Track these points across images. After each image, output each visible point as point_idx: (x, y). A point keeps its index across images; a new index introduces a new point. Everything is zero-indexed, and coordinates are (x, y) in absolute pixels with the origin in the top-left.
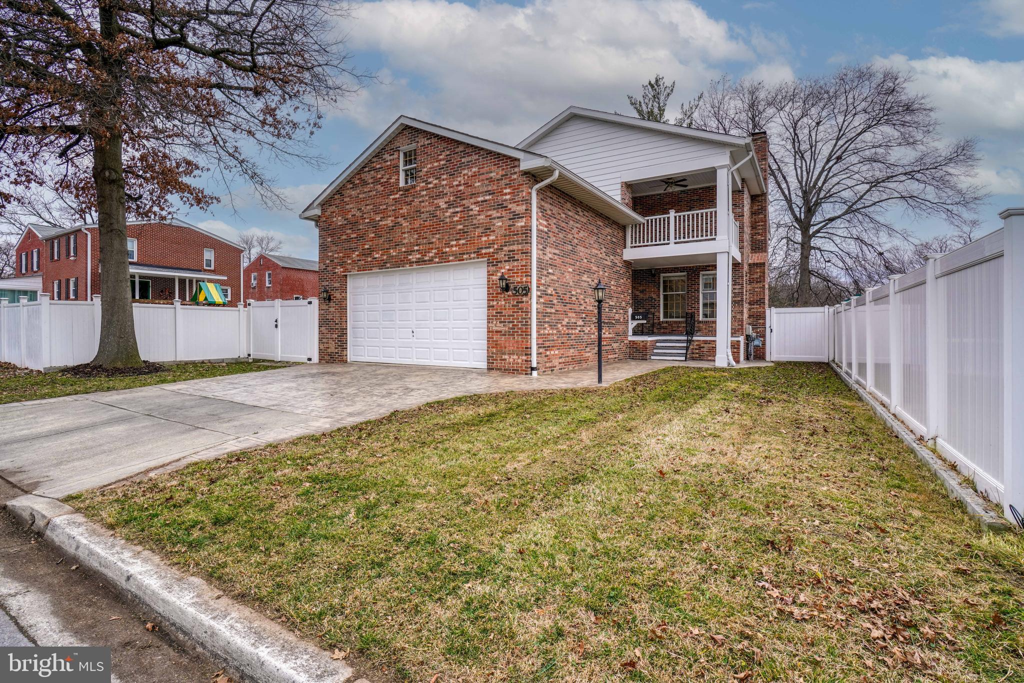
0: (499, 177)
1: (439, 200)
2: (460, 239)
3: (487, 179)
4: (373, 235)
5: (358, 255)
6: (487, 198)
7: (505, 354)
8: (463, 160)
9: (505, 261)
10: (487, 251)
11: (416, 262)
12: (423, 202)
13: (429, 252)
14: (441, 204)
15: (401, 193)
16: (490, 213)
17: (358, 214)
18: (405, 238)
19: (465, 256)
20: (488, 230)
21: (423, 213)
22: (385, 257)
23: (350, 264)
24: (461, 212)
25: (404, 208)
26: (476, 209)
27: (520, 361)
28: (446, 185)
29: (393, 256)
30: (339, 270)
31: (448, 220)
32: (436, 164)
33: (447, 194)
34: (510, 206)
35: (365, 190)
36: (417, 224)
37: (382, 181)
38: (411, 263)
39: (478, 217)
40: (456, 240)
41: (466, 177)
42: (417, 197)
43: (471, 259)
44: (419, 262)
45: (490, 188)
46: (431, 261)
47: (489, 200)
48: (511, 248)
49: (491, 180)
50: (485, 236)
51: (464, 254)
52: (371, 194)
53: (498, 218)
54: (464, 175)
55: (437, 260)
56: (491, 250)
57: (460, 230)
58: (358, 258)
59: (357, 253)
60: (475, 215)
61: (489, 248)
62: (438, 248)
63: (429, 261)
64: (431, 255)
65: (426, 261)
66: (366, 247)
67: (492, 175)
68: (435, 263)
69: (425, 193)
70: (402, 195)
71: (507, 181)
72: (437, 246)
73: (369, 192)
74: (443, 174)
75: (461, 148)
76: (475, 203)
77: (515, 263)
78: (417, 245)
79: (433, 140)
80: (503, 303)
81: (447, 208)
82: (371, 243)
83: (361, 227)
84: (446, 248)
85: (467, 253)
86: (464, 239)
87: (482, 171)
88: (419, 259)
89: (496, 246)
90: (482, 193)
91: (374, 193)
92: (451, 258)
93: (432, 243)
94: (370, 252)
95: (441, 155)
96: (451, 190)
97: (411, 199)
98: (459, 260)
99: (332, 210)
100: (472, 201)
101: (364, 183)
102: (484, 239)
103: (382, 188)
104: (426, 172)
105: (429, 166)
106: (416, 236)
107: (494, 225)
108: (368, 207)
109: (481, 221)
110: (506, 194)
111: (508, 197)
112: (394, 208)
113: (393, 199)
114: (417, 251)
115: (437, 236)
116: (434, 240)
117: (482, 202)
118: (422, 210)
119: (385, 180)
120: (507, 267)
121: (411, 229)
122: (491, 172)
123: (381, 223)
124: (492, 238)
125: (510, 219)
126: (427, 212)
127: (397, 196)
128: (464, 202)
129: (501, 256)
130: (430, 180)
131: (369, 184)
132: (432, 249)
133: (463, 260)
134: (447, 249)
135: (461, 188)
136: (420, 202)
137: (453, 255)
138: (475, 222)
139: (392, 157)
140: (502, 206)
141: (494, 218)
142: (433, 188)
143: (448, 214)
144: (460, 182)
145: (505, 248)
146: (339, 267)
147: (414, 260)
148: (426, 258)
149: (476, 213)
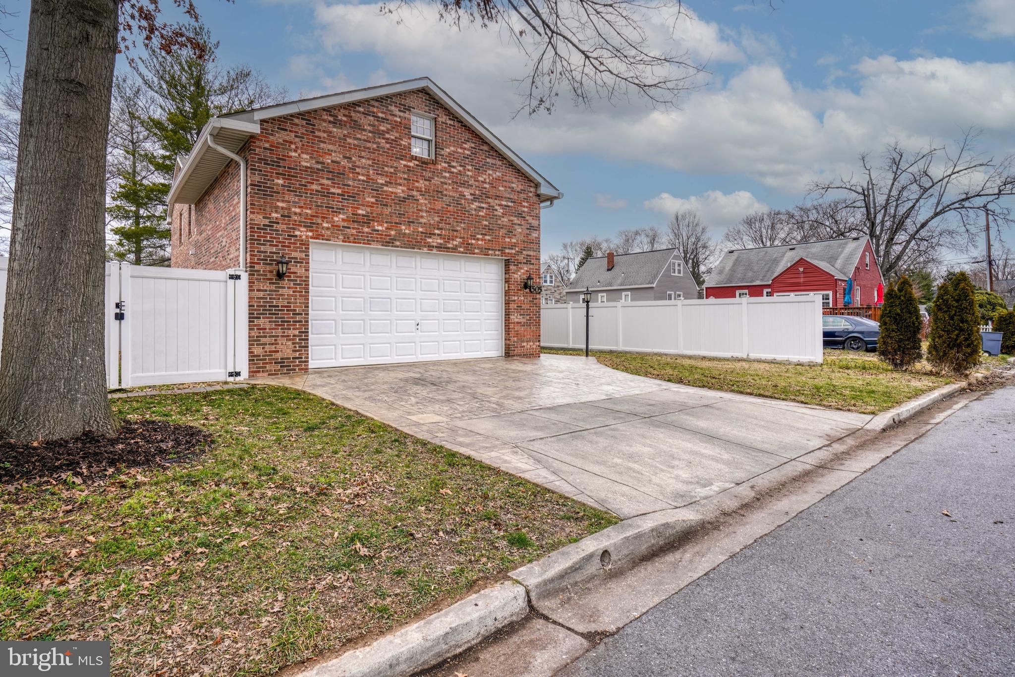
0: (519, 189)
1: (464, 190)
2: (486, 235)
3: (509, 188)
4: (373, 200)
5: (343, 220)
6: (510, 204)
7: (523, 341)
8: (488, 160)
9: (524, 263)
10: (510, 251)
11: (436, 247)
12: (446, 184)
13: (453, 240)
14: (466, 193)
15: (417, 163)
16: (512, 218)
17: (344, 162)
18: (422, 217)
19: (490, 252)
20: (510, 232)
21: (446, 196)
22: (393, 233)
23: (328, 228)
24: (487, 209)
25: (421, 182)
26: (500, 211)
27: (534, 346)
28: (471, 177)
29: (405, 234)
30: (302, 233)
31: (474, 212)
32: (460, 150)
33: (472, 186)
34: (527, 218)
35: (359, 136)
36: (438, 206)
37: (387, 136)
38: (430, 247)
39: (502, 219)
40: (482, 234)
41: (491, 178)
42: (438, 176)
43: (495, 255)
44: (441, 248)
45: (512, 197)
46: (455, 249)
47: (511, 207)
48: (529, 253)
49: (513, 190)
50: (509, 237)
51: (489, 249)
52: (369, 145)
53: (519, 225)
54: (489, 174)
55: (462, 250)
56: (513, 251)
57: (485, 226)
58: (346, 224)
59: (341, 216)
60: (499, 216)
61: (512, 249)
62: (464, 238)
63: (452, 248)
64: (455, 243)
65: (449, 248)
66: (360, 212)
67: (514, 185)
68: (459, 252)
69: (447, 175)
70: (417, 165)
71: (525, 196)
72: (462, 235)
73: (364, 140)
74: (468, 164)
75: (485, 148)
76: (499, 205)
77: (531, 266)
78: (438, 229)
79: (456, 124)
80: (523, 298)
81: (472, 200)
82: (369, 209)
83: (350, 183)
84: (471, 239)
85: (493, 250)
86: (490, 235)
87: (505, 178)
88: (441, 244)
89: (517, 249)
90: (505, 198)
91: (375, 146)
92: (476, 251)
93: (457, 231)
94: (367, 220)
95: (466, 144)
96: (477, 183)
97: (430, 175)
98: (484, 255)
99: (287, 138)
100: (497, 201)
101: (357, 126)
102: (507, 240)
103: (388, 146)
104: (449, 153)
105: (452, 149)
106: (437, 219)
107: (515, 230)
108: (364, 161)
109: (505, 223)
110: (524, 207)
111: (526, 210)
112: (406, 176)
113: (405, 166)
114: (438, 235)
115: (462, 225)
116: (459, 228)
117: (505, 206)
118: (445, 192)
119: (393, 137)
120: (526, 269)
121: (430, 208)
122: (513, 183)
123: (385, 188)
124: (514, 241)
125: (527, 229)
126: (450, 196)
127: (411, 164)
128: (490, 200)
129: (521, 258)
130: (454, 164)
131: (365, 130)
132: (456, 237)
133: (489, 255)
134: (473, 242)
135: (487, 186)
136: (442, 183)
137: (478, 248)
138: (499, 222)
139: (402, 114)
140: (520, 215)
141: (515, 224)
142: (457, 173)
143: (473, 206)
144: (485, 179)
145: (524, 252)
146: (302, 229)
147: (435, 244)
148: (450, 246)
149: (500, 214)
